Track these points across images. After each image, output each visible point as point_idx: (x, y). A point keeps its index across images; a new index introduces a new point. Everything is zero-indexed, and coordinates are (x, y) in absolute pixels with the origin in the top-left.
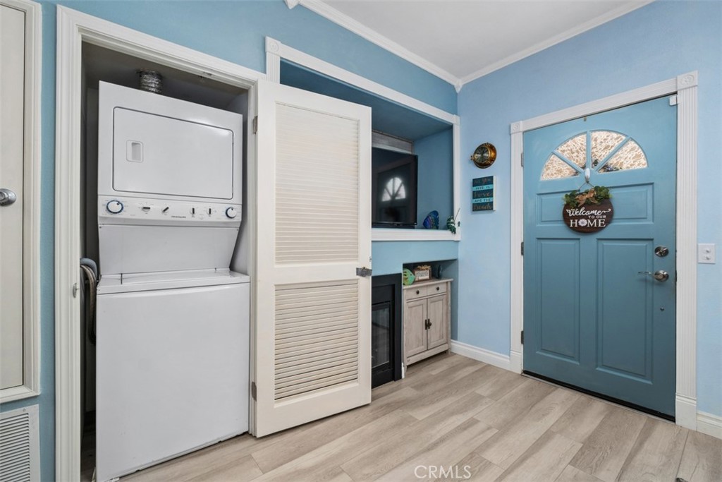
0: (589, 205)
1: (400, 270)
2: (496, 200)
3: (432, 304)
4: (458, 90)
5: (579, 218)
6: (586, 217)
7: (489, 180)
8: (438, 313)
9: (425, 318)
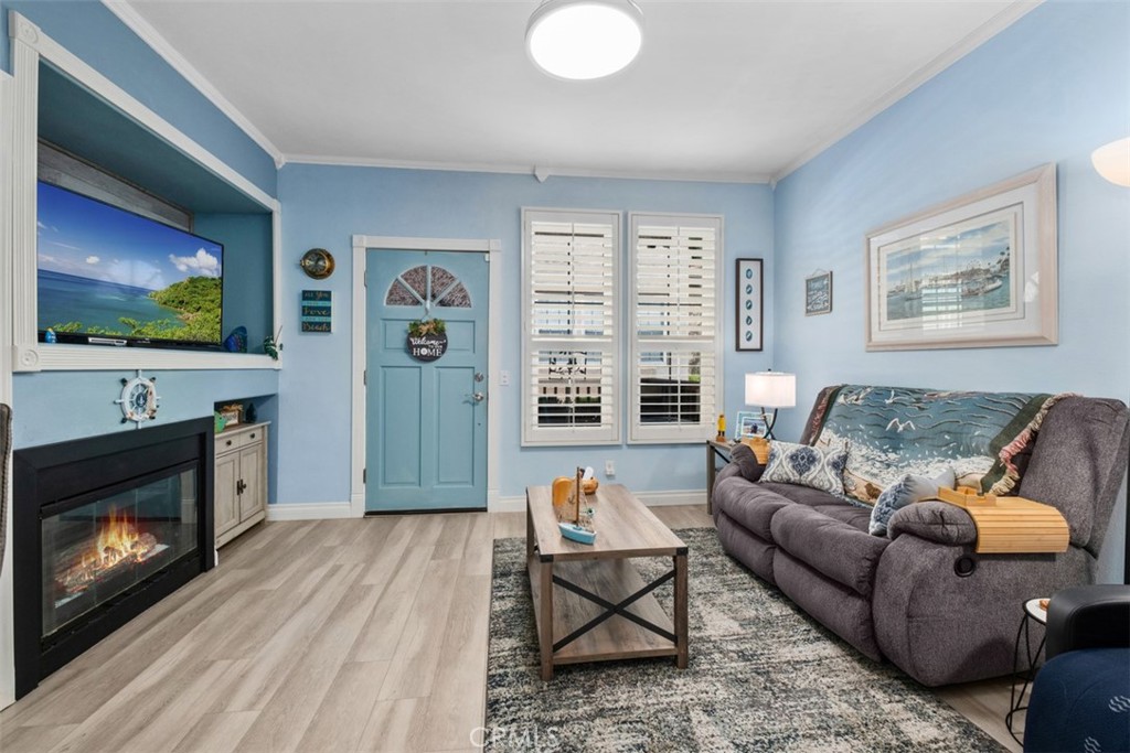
0: (429, 336)
1: (210, 412)
2: (334, 320)
3: (245, 459)
4: (279, 167)
5: (421, 346)
6: (427, 347)
7: (327, 296)
8: (251, 471)
9: (237, 479)
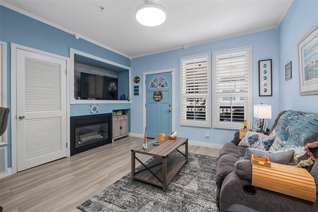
0: (158, 95)
1: (112, 112)
2: (140, 92)
3: (123, 122)
4: (130, 60)
5: (156, 98)
6: (158, 98)
7: (138, 87)
8: (124, 124)
9: (120, 126)
